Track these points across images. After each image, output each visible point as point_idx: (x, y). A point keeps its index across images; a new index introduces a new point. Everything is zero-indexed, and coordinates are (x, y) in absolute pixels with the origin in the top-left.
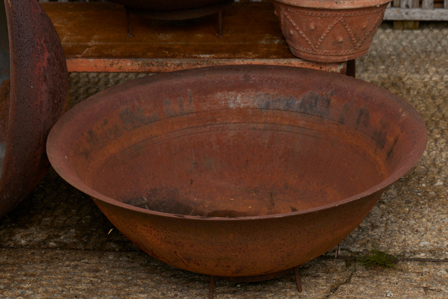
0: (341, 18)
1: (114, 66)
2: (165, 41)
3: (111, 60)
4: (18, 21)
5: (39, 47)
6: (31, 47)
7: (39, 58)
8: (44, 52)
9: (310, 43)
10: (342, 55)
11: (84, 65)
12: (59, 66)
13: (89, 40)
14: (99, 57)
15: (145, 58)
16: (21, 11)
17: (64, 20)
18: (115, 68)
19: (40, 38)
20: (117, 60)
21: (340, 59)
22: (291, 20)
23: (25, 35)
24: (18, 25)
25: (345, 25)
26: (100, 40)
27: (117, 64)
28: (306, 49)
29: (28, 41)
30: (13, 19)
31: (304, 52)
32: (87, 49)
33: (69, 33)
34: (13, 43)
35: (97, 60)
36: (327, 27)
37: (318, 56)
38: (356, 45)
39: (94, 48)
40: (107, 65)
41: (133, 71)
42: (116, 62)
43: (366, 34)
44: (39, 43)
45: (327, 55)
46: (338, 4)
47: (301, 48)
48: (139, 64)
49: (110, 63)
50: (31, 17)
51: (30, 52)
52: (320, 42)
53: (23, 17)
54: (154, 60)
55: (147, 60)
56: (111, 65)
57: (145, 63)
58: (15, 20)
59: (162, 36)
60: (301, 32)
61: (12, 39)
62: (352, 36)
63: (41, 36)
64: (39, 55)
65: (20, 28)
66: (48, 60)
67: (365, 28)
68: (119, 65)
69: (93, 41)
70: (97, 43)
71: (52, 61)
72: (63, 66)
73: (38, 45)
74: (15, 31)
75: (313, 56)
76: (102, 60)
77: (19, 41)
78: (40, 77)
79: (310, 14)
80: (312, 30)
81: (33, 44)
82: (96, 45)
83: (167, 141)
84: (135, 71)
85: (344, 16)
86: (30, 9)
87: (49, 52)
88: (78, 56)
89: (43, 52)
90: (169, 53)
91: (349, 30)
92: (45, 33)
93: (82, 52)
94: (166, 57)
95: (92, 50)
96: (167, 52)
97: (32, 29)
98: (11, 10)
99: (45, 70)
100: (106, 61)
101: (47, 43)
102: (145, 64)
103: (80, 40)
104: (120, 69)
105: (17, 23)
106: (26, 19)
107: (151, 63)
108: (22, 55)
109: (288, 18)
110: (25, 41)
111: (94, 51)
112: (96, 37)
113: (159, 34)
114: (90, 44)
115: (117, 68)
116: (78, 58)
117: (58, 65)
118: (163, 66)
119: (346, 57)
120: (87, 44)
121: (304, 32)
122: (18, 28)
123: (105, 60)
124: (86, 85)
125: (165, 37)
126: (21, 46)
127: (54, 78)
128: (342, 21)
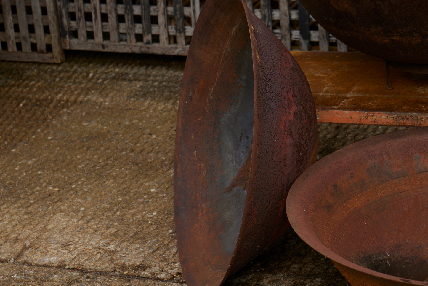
1: (369, 118)
2: (423, 95)
3: (366, 113)
4: (265, 76)
5: (286, 101)
6: (277, 101)
7: (286, 112)
8: (291, 106)
11: (339, 116)
12: (306, 120)
13: (348, 91)
14: (355, 109)
15: (400, 111)
16: (270, 65)
17: (328, 70)
18: (370, 120)
19: (287, 93)
20: (372, 112)
23: (272, 89)
24: (265, 80)
26: (358, 92)
27: (372, 116)
29: (275, 95)
30: (261, 74)
32: (345, 100)
33: (330, 84)
34: (258, 97)
35: (352, 112)
39: (351, 100)
40: (362, 117)
41: (387, 124)
42: (371, 115)
44: (286, 97)
48: (393, 118)
49: (365, 115)
50: (280, 72)
51: (276, 106)
53: (271, 71)
54: (409, 114)
55: (401, 114)
56: (366, 117)
57: (400, 116)
58: (263, 75)
59: (422, 89)
61: (258, 94)
63: (289, 91)
64: (286, 108)
65: (267, 83)
66: (295, 113)
68: (374, 117)
69: (352, 92)
70: (355, 95)
71: (299, 115)
72: (312, 119)
73: (285, 99)
74: (262, 86)
76: (358, 112)
77: (265, 96)
78: (285, 130)
81: (280, 98)
82: (354, 97)
83: (415, 196)
84: (389, 124)
86: (281, 64)
87: (297, 106)
88: (334, 107)
89: (290, 106)
90: (424, 108)
92: (294, 87)
93: (339, 103)
94: (422, 111)
95: (349, 102)
96: (423, 106)
97: (281, 83)
98: (260, 65)
99: (291, 124)
100: (361, 113)
101: (295, 97)
102: (400, 118)
103: (340, 90)
104: (374, 122)
105: (264, 78)
106: (274, 74)
107: (406, 117)
108: (267, 109)
110: (272, 95)
111: (351, 103)
112: (355, 88)
113: (418, 87)
114: (348, 95)
115: (372, 120)
116: (334, 109)
117: (305, 119)
118: (418, 120)
120: (345, 95)
122: (265, 83)
123: (360, 112)
124: (355, 131)
125: (424, 91)
126: (267, 101)
127: (300, 132)
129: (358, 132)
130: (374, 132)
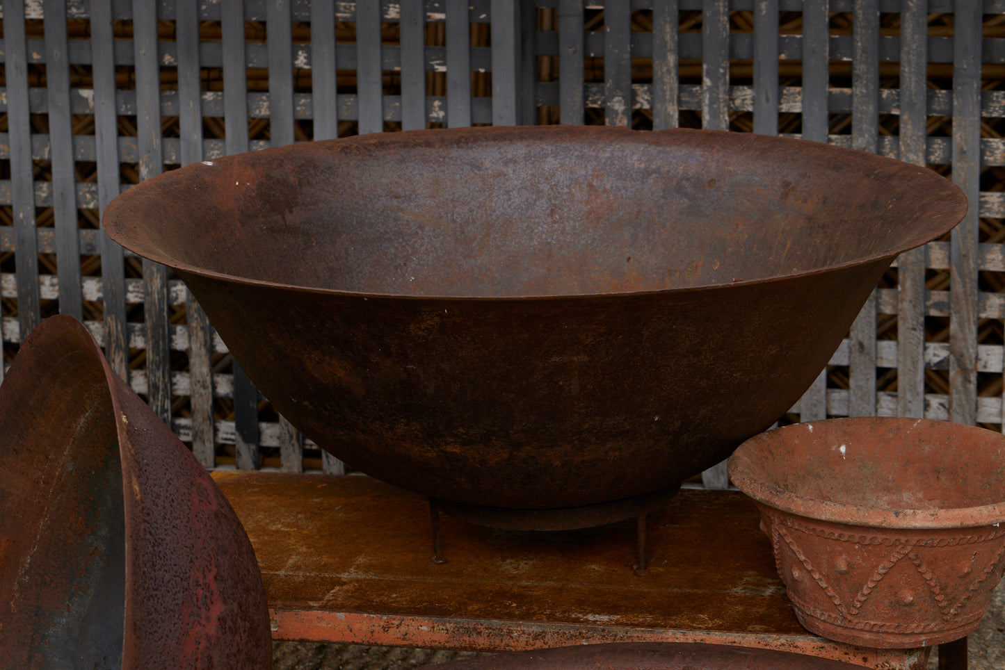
0: (909, 548)
1: (392, 631)
2: (513, 578)
3: (385, 618)
4: (153, 532)
5: (200, 591)
6: (179, 591)
7: (199, 616)
8: (212, 603)
9: (837, 602)
10: (912, 634)
11: (324, 624)
12: (247, 634)
13: (345, 567)
14: (359, 609)
15: (461, 616)
16: (164, 508)
17: (300, 516)
18: (393, 636)
19: (204, 571)
20: (398, 617)
21: (907, 642)
22: (794, 548)
23: (169, 562)
24: (152, 540)
25: (919, 566)
26: (368, 568)
27: (398, 626)
28: (829, 616)
29: (175, 576)
30: (142, 527)
31: (824, 621)
32: (337, 588)
33: (304, 549)
34: (135, 583)
35: (353, 615)
36: (877, 567)
37: (856, 634)
38: (946, 611)
39: (351, 587)
40: (376, 629)
41: (433, 644)
42: (397, 623)
43: (971, 588)
44: (201, 582)
45: (878, 632)
46: (901, 516)
47: (819, 612)
48: (447, 630)
49: (382, 623)
50: (187, 522)
51: (177, 602)
52: (859, 601)
53: (167, 521)
54: (483, 621)
55: (464, 621)
56: (386, 629)
57: (462, 627)
58: (147, 530)
59: (511, 563)
60: (817, 576)
61: (134, 574)
62: (937, 590)
63: (207, 566)
64: (200, 608)
65: (156, 548)
66: (221, 620)
67: (968, 574)
68: (403, 629)
69: (352, 569)
70: (361, 576)
71: (229, 623)
72: (259, 635)
73: (198, 585)
74: (144, 556)
75: (845, 632)
76: (366, 615)
77: (152, 578)
78: (197, 659)
79: (836, 535)
80: (842, 573)
81: (185, 584)
82: (357, 580)
84: (436, 644)
85: (915, 545)
86: (189, 503)
87: (225, 602)
88: (312, 603)
89: (209, 602)
90: (517, 607)
91: (928, 576)
92: (219, 558)
93: (324, 594)
94: (511, 616)
95: (347, 591)
96: (515, 605)
97: (188, 550)
98: (140, 508)
99: (211, 644)
100: (373, 617)
101: (222, 581)
102: (461, 630)
103: (325, 565)
104: (404, 639)
105: (151, 537)
106: (174, 527)
107: (475, 629)
108: (155, 609)
109: (788, 542)
110: (167, 577)
111: (349, 594)
112: (361, 560)
113: (504, 560)
114: (344, 576)
115: (399, 635)
116: (311, 608)
117: (244, 631)
118: (502, 635)
119: (923, 638)
120: (338, 575)
121: (824, 576)
122: (151, 549)
123: (372, 615)
125: (517, 569)
126: (156, 590)
127: (231, 662)
128: (911, 555)
129: (368, 659)
130: (404, 659)
